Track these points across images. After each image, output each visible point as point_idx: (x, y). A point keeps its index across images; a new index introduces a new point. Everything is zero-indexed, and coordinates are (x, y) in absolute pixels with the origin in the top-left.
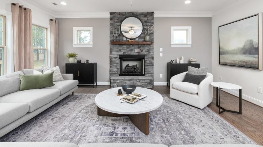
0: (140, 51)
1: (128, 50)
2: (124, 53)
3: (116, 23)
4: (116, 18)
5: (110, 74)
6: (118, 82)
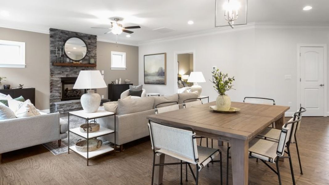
1: (72, 72)
2: (67, 75)
3: (58, 42)
4: (58, 36)
5: (50, 100)
6: (65, 106)
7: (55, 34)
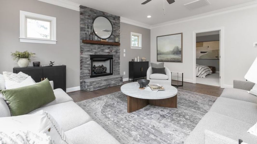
0: (110, 51)
1: (99, 50)
2: (95, 52)
3: (87, 20)
4: (87, 14)
5: (81, 77)
6: (95, 83)
7: (85, 12)
